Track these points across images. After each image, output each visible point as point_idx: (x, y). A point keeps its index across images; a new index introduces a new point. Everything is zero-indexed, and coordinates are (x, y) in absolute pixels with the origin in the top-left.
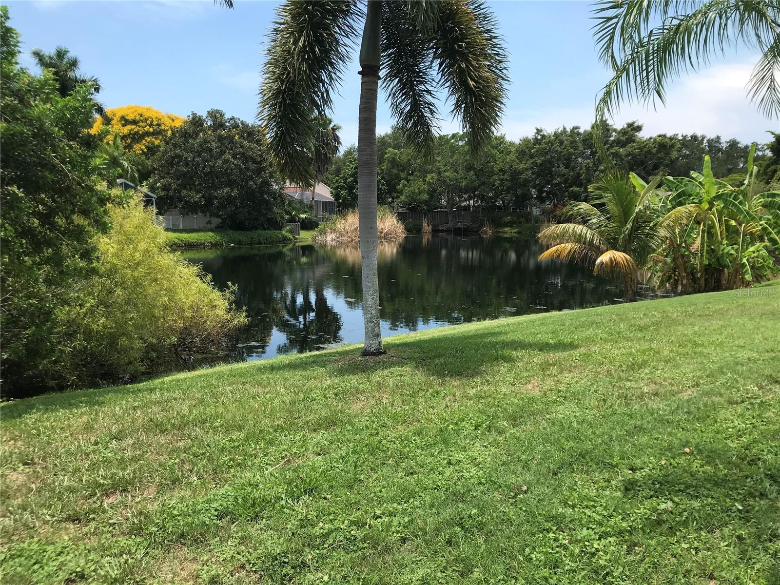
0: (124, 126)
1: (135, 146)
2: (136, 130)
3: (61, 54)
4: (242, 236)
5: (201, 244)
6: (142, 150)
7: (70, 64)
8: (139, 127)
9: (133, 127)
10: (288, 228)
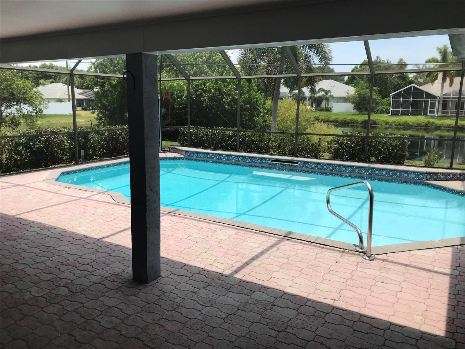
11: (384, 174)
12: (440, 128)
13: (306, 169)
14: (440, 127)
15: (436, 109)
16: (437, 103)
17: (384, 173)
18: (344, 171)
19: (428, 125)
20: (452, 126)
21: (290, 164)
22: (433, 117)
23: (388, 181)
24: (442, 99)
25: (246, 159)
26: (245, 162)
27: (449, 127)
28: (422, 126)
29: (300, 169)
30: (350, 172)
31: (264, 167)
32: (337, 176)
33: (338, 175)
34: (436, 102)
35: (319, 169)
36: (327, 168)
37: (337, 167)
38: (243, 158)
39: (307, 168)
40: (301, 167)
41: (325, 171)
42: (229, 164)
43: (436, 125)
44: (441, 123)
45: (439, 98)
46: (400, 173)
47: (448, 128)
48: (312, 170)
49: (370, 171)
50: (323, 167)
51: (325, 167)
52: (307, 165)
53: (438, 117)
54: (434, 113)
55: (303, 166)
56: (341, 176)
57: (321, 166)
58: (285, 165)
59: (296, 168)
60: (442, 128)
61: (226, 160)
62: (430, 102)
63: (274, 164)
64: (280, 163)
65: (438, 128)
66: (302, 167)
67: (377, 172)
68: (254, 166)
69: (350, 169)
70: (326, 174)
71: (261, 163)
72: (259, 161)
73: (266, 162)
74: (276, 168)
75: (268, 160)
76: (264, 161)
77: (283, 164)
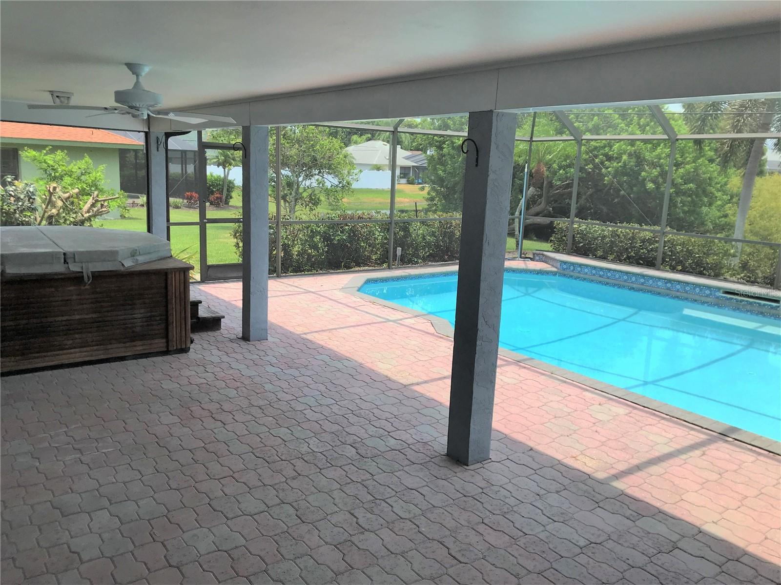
31: (707, 303)
38: (666, 283)
42: (638, 290)
58: (751, 303)
59: (774, 311)
61: (633, 283)
63: (728, 299)
71: (702, 296)
72: (697, 290)
73: (711, 294)
74: (731, 307)
75: (717, 290)
76: (708, 292)
77: (747, 301)
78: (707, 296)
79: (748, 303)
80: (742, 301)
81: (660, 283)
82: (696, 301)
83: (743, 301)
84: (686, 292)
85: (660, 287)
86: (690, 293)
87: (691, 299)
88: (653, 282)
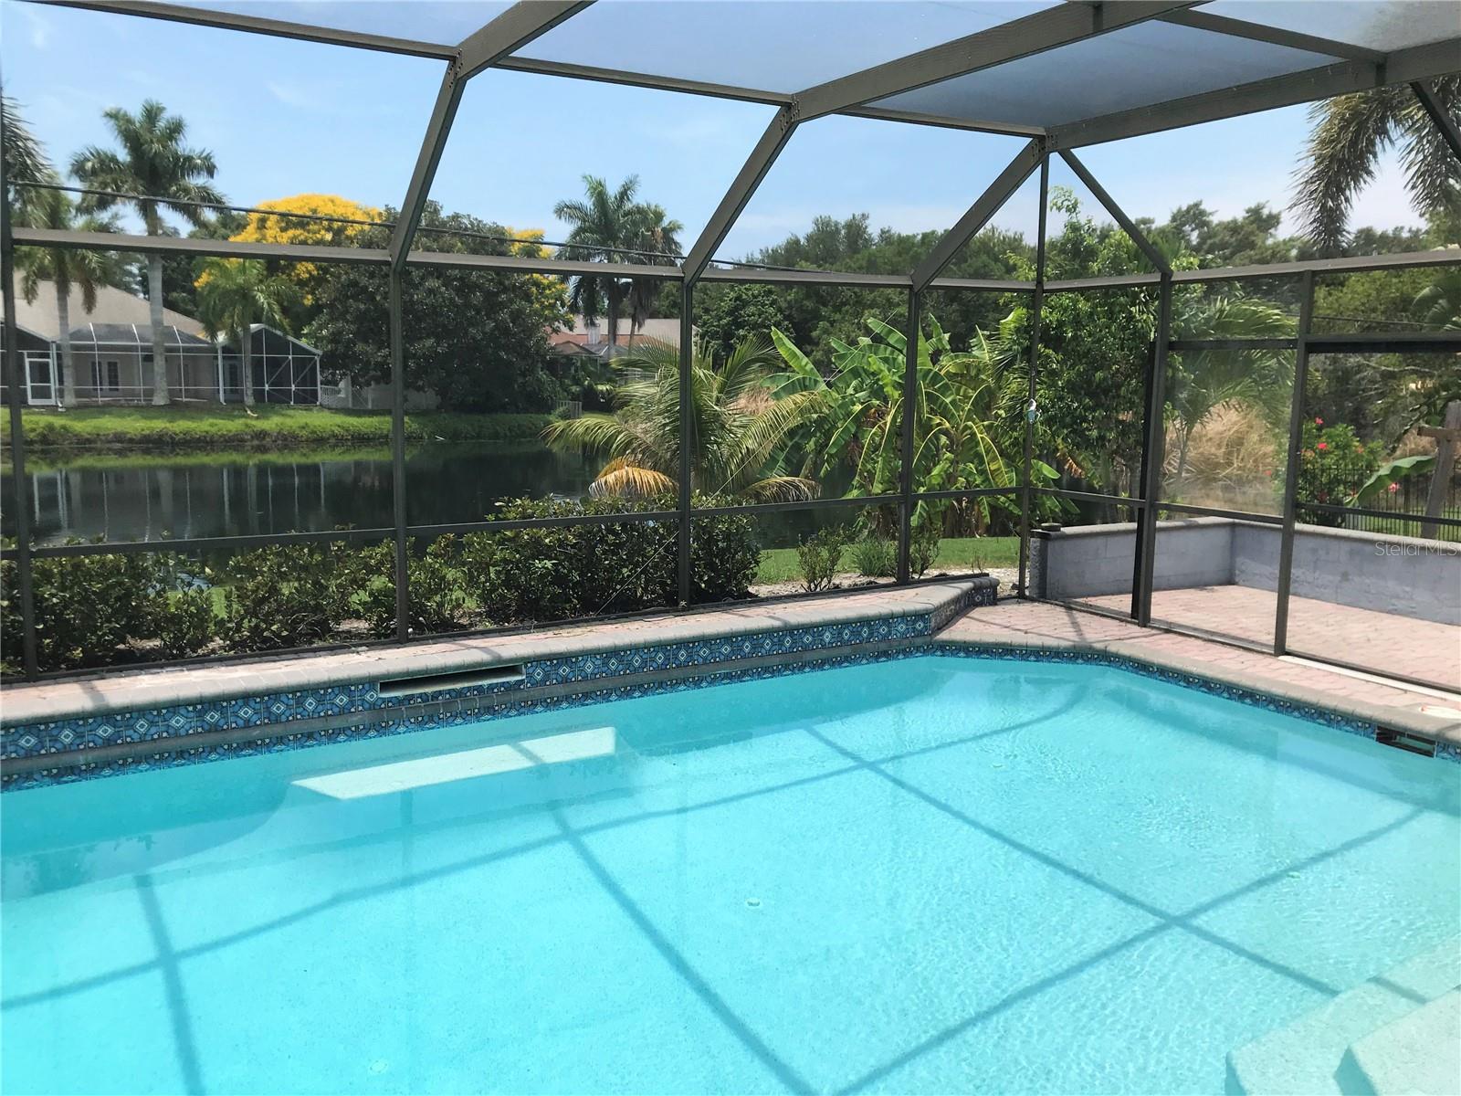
0: (283, 230)
1: (298, 266)
2: (302, 237)
3: (152, 114)
4: (465, 424)
5: (381, 437)
6: (309, 272)
7: (169, 129)
8: (309, 232)
9: (298, 232)
10: (562, 409)
11: (827, 640)
12: (92, 445)
13: (562, 690)
14: (88, 441)
15: (53, 385)
16: (52, 362)
17: (827, 637)
18: (705, 659)
19: (51, 438)
20: (129, 436)
21: (485, 682)
22: (53, 410)
23: (840, 663)
24: (67, 352)
25: (223, 711)
26: (215, 728)
27: (119, 442)
28: (32, 442)
29: (536, 693)
30: (727, 658)
31: (342, 731)
32: (682, 687)
33: (684, 681)
34: (50, 361)
35: (613, 674)
36: (644, 662)
37: (679, 649)
38: (201, 714)
39: (566, 680)
40: (535, 684)
41: (638, 679)
42: (93, 770)
43: (76, 435)
44: (89, 429)
45: (59, 347)
46: (870, 626)
47: (118, 445)
48: (588, 687)
49: (788, 642)
50: (630, 664)
51: (637, 661)
52: (564, 670)
53: (68, 409)
54: (49, 397)
55: (547, 676)
56: (697, 684)
57: (621, 662)
58: (459, 693)
59: (518, 696)
60: (99, 445)
61: (66, 750)
62: (27, 361)
63: (400, 701)
64: (429, 690)
65: (86, 444)
66: (543, 681)
67: (808, 639)
68: (281, 740)
69: (726, 649)
70: (644, 689)
71: (327, 715)
72: (310, 704)
73: (352, 703)
74: (412, 720)
75: (367, 686)
76: (342, 700)
77: (449, 692)
78: (343, 711)
79: (454, 694)
80: (435, 696)
81: (177, 722)
82: (310, 736)
83: (440, 693)
84: (277, 721)
85: (182, 732)
86: (288, 721)
87: (295, 736)
88: (152, 723)
